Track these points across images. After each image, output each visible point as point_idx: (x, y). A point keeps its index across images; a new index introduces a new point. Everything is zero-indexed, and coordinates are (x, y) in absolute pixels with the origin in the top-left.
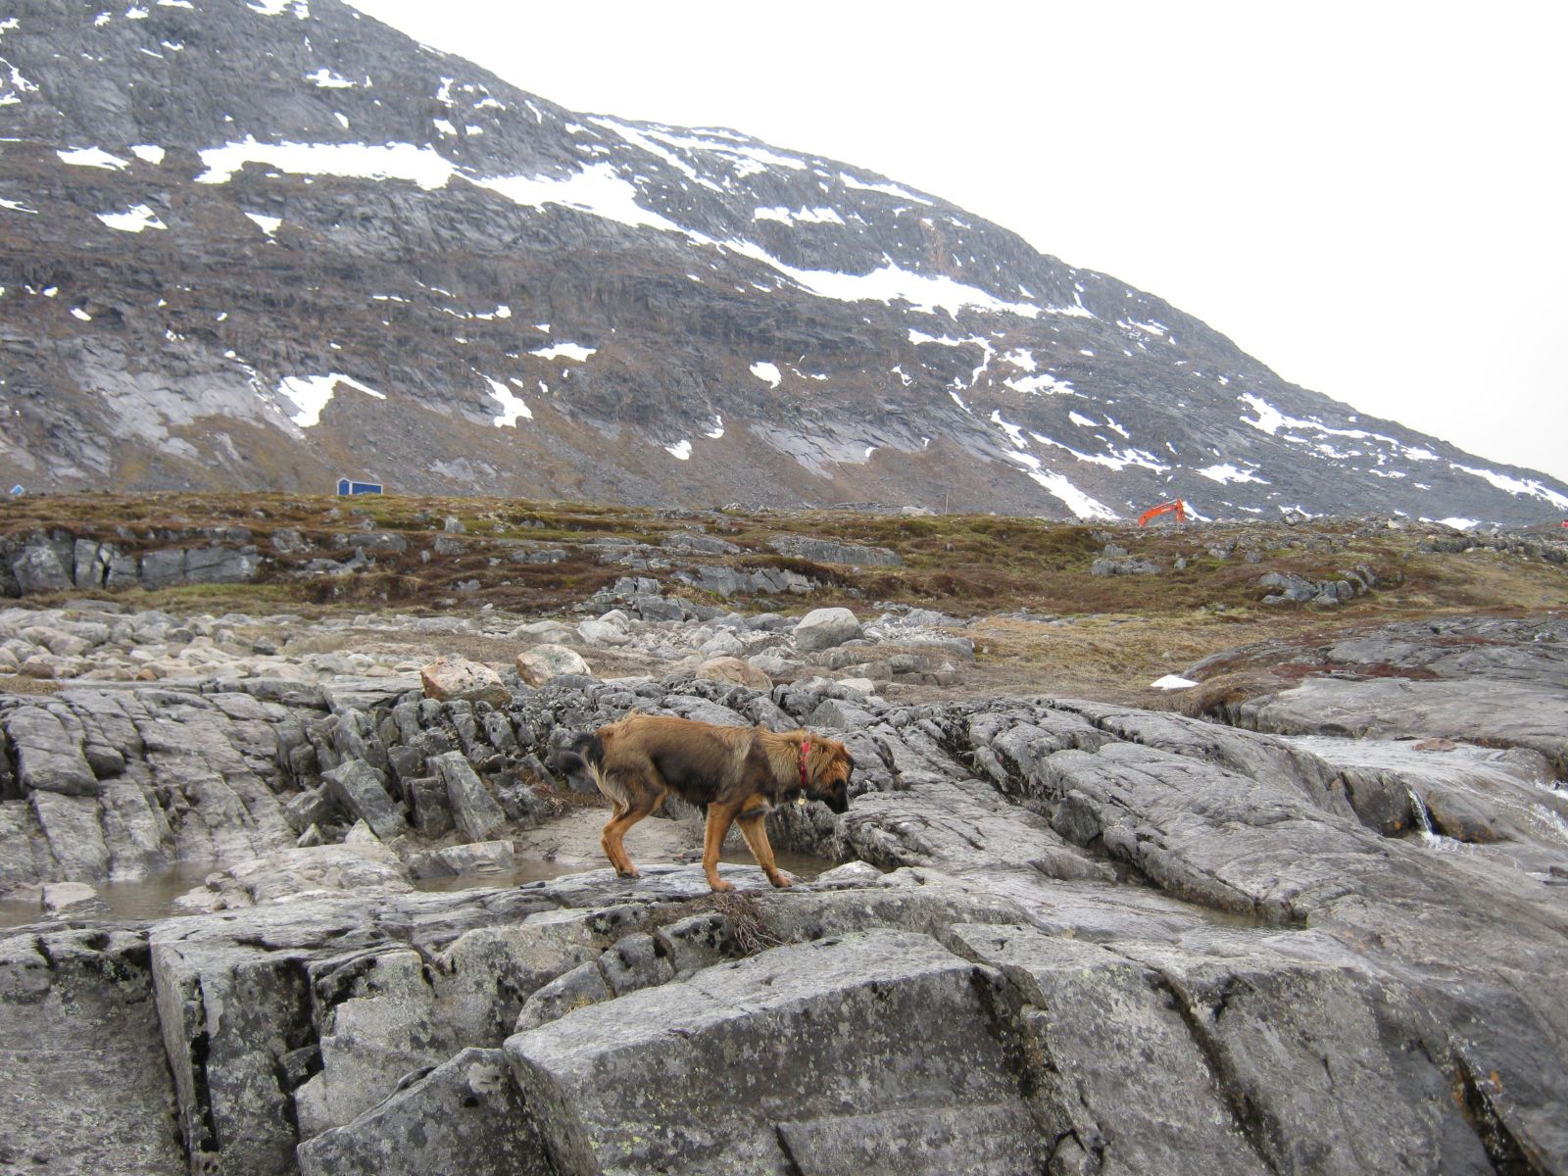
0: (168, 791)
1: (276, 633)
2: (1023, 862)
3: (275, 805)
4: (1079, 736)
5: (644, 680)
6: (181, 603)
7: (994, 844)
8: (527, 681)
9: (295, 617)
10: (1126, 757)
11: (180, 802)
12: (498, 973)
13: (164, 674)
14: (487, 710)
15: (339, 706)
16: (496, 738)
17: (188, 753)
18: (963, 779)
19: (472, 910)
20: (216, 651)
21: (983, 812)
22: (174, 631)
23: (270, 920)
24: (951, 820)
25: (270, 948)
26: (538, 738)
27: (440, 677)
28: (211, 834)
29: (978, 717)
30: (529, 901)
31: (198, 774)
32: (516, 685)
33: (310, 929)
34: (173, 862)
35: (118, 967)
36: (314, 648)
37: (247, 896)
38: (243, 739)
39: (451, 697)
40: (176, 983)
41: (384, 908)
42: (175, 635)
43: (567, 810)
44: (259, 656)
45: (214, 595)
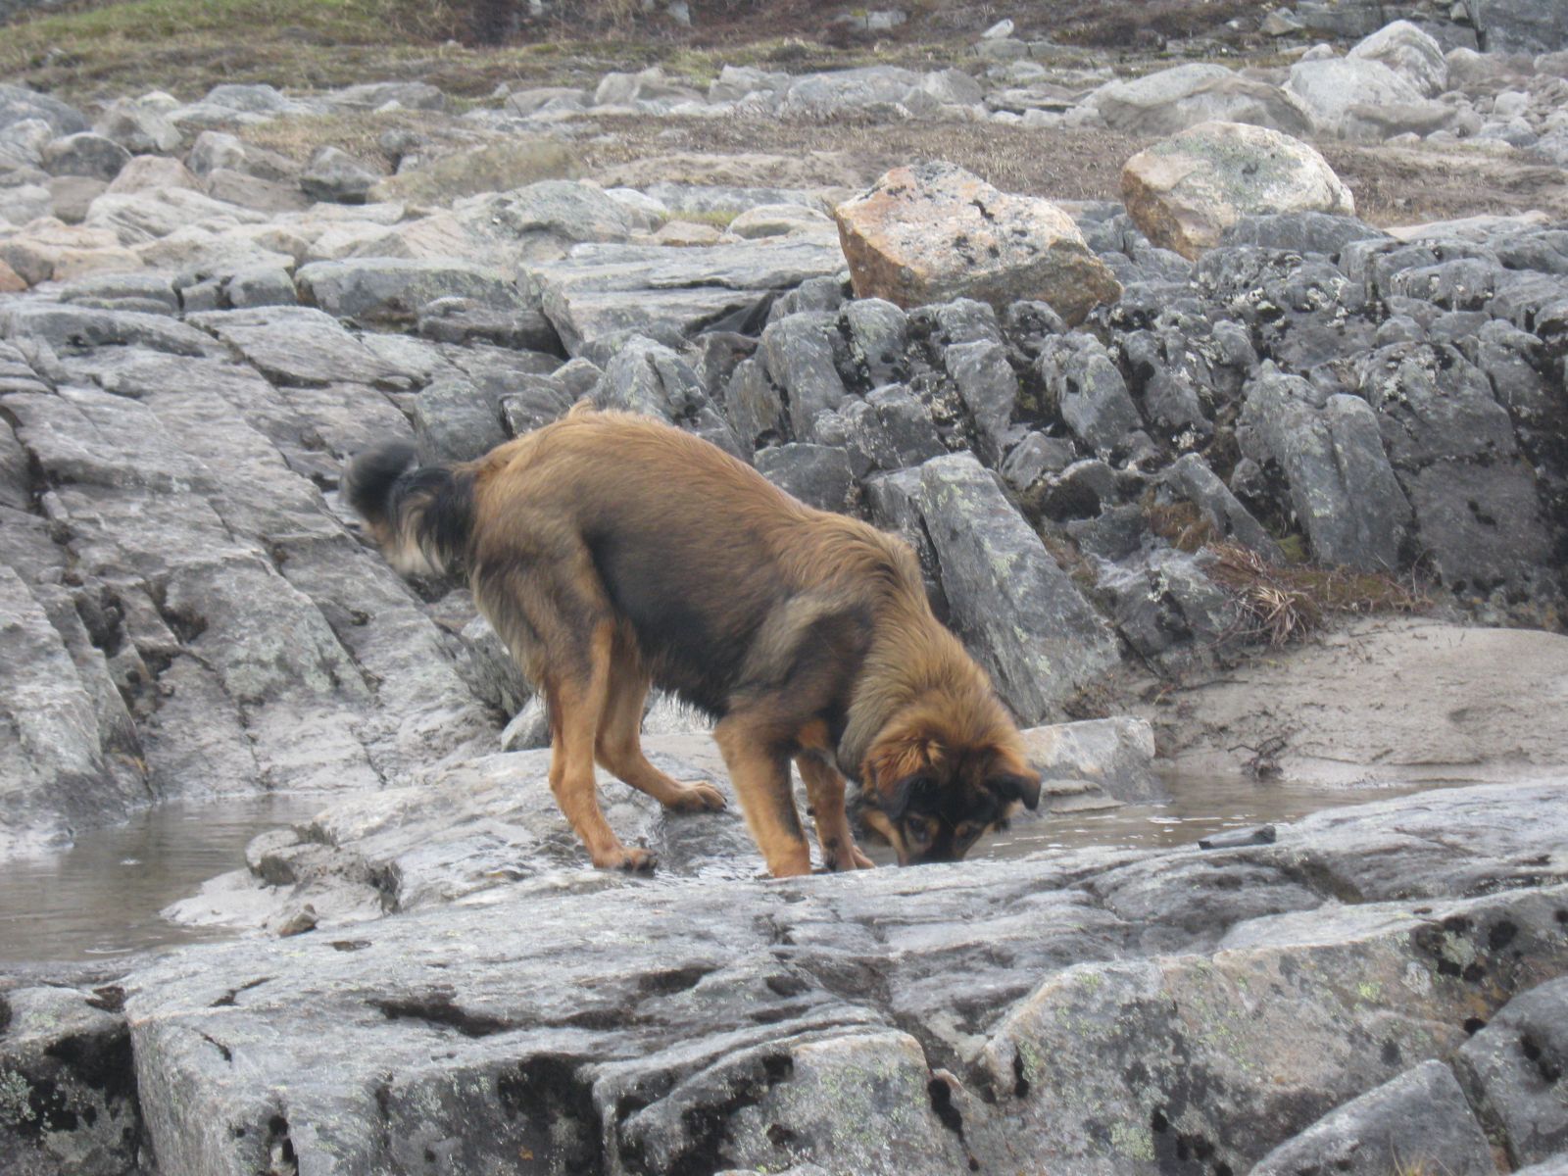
0: (112, 600)
1: (367, 138)
3: (426, 634)
5: (1524, 223)
6: (77, 59)
8: (1158, 238)
9: (418, 89)
11: (149, 629)
12: (1152, 1095)
13: (48, 271)
14: (1046, 327)
15: (589, 337)
16: (1078, 410)
17: (161, 487)
19: (1059, 910)
20: (194, 198)
22: (66, 142)
23: (469, 948)
25: (479, 1026)
26: (1208, 407)
27: (896, 231)
28: (244, 722)
30: (1232, 883)
31: (196, 546)
32: (1126, 249)
33: (588, 969)
34: (143, 807)
35: (42, 1089)
36: (483, 176)
37: (373, 894)
38: (315, 444)
39: (933, 292)
40: (216, 1131)
41: (798, 911)
42: (70, 155)
43: (1308, 625)
44: (323, 209)
45: (170, 31)
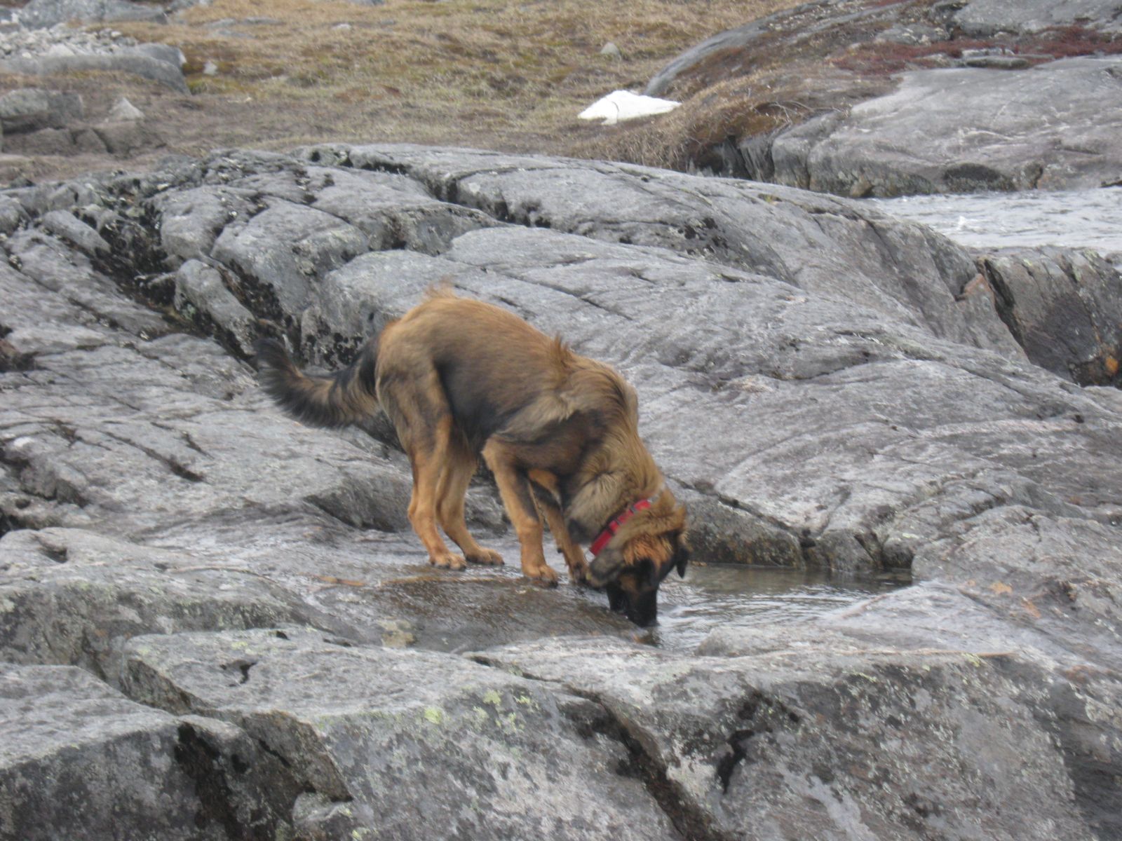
2: (293, 500)
4: (407, 220)
7: (226, 465)
10: (511, 257)
18: (153, 335)
21: (202, 401)
24: (128, 424)
29: (178, 198)
